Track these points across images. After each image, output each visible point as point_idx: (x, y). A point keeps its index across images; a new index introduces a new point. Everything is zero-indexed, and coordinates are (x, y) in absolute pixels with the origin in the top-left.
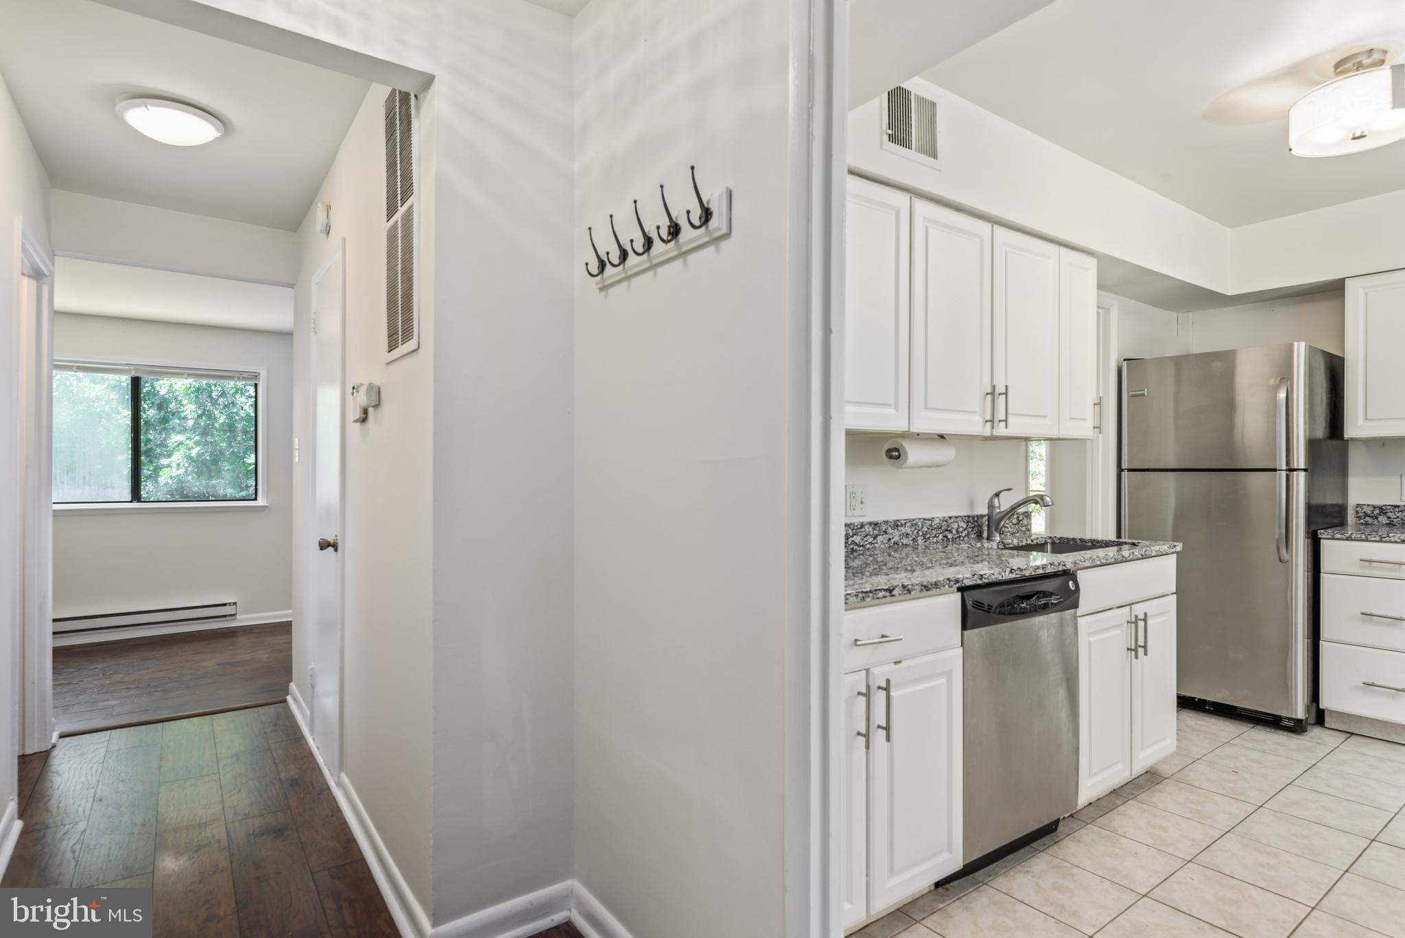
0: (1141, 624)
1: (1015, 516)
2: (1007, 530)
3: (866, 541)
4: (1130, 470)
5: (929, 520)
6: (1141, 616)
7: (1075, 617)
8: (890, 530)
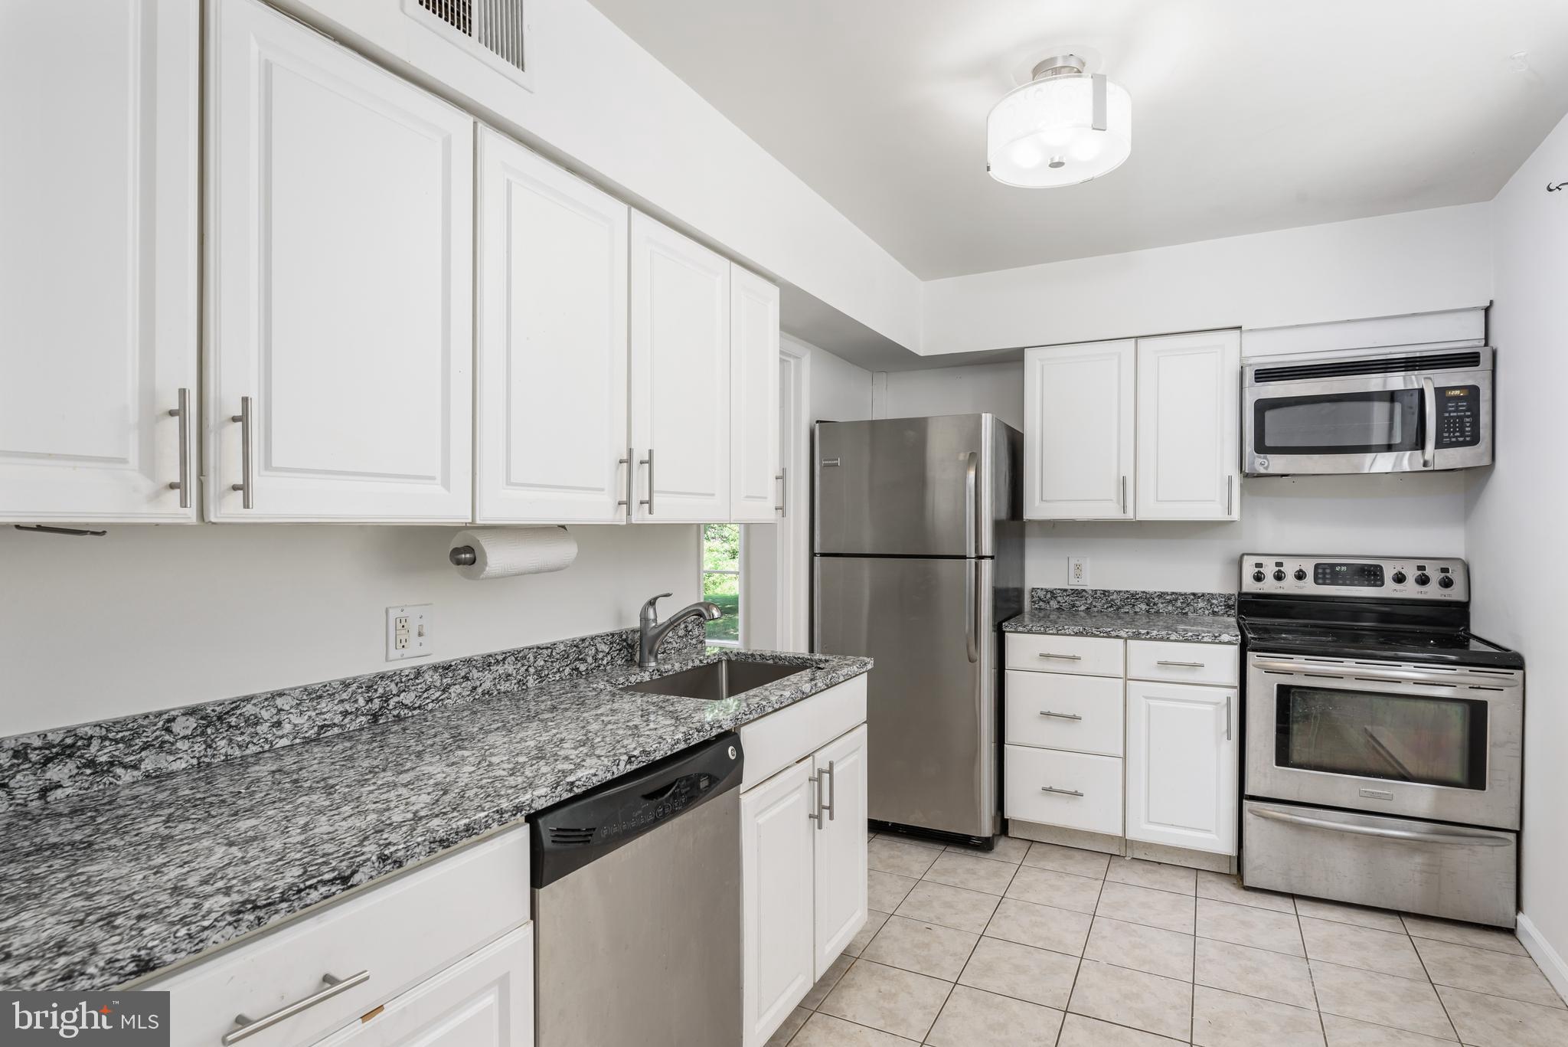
0: (826, 776)
1: (682, 626)
2: (670, 646)
3: (427, 698)
4: (823, 555)
5: (547, 648)
6: (826, 767)
7: (738, 794)
8: (475, 674)
